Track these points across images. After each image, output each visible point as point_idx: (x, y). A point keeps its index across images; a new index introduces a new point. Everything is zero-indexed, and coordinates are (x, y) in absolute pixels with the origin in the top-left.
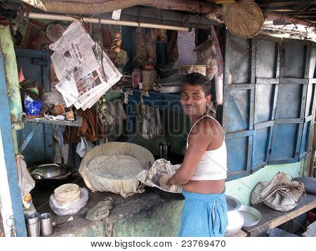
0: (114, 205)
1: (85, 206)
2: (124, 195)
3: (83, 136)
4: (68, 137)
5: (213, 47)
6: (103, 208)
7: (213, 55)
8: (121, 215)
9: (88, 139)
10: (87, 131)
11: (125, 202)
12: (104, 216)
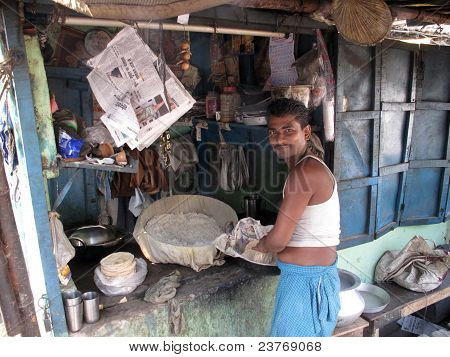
0: (182, 282)
1: (143, 283)
2: (196, 269)
3: (138, 187)
5: (320, 60)
6: (168, 286)
7: (320, 71)
8: (193, 296)
10: (143, 181)
11: (197, 278)
12: (169, 296)
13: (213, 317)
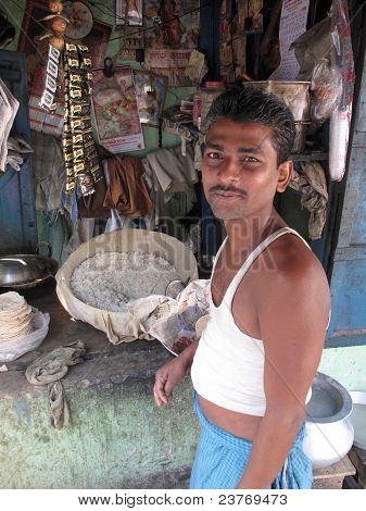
0: (84, 357)
1: (37, 350)
2: (113, 340)
3: (113, 207)
4: (88, 207)
5: (334, 35)
6: (56, 363)
8: (87, 382)
9: (123, 213)
10: (120, 200)
11: (111, 354)
12: (50, 379)
13: (117, 412)
